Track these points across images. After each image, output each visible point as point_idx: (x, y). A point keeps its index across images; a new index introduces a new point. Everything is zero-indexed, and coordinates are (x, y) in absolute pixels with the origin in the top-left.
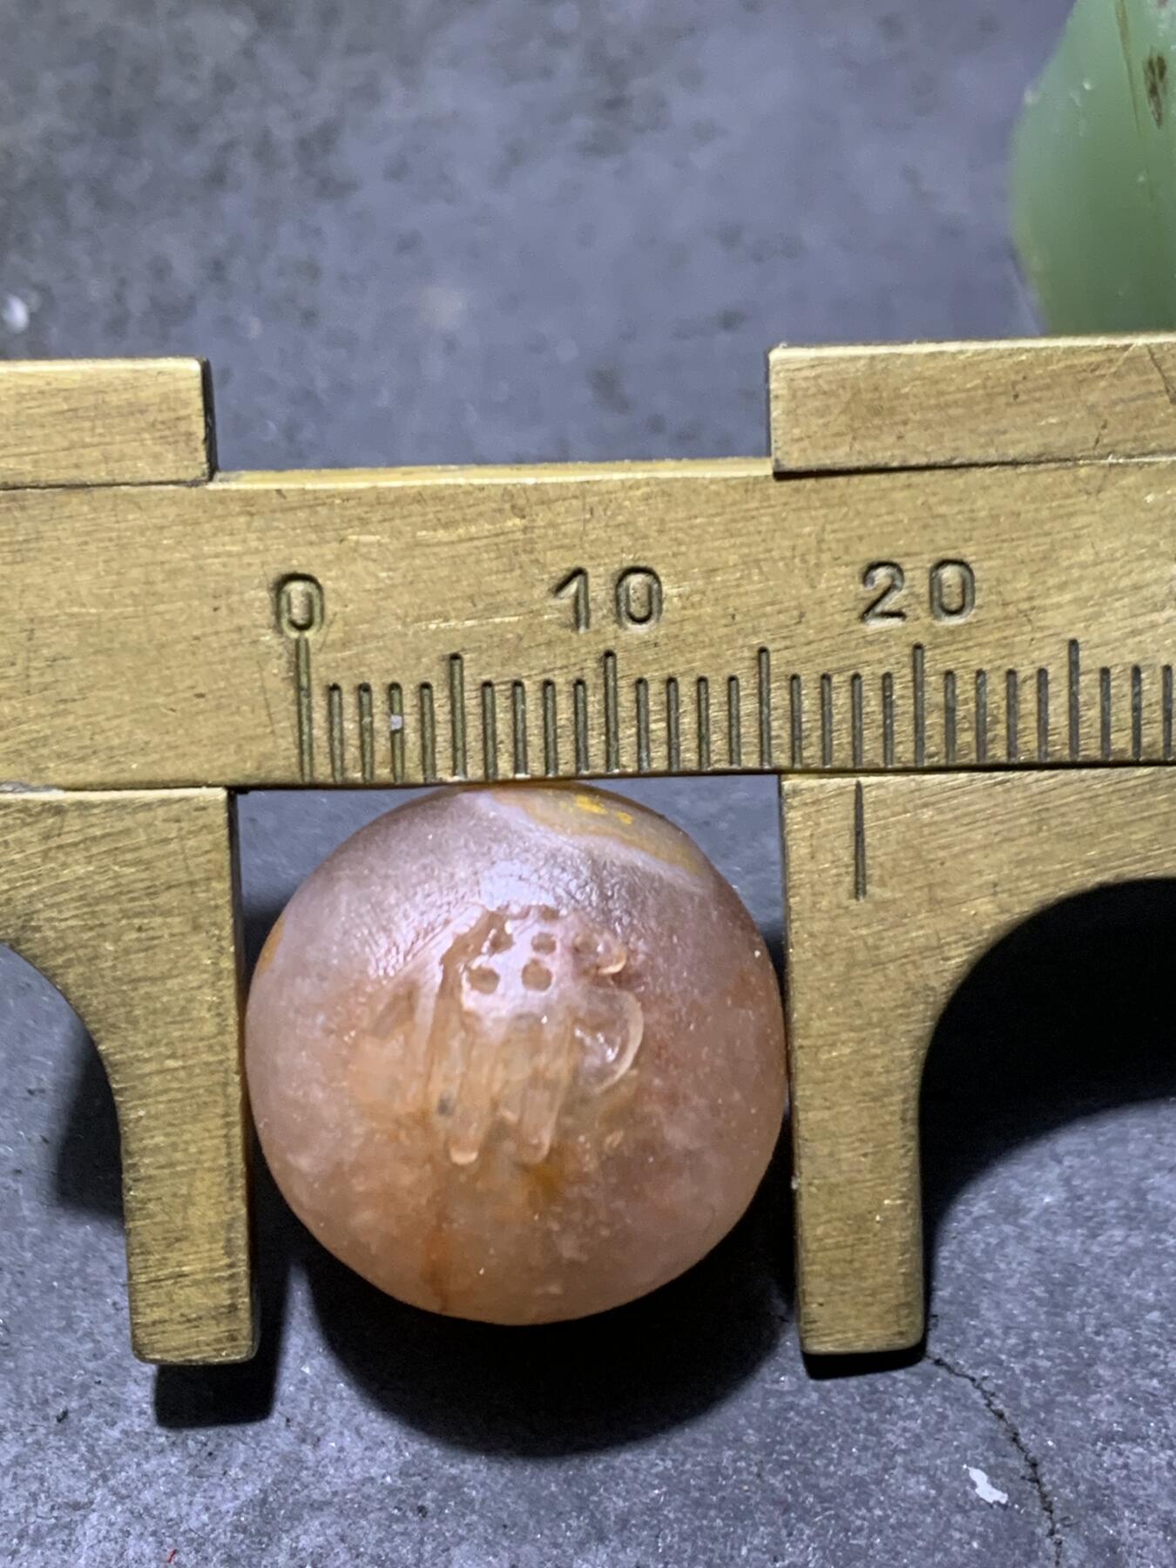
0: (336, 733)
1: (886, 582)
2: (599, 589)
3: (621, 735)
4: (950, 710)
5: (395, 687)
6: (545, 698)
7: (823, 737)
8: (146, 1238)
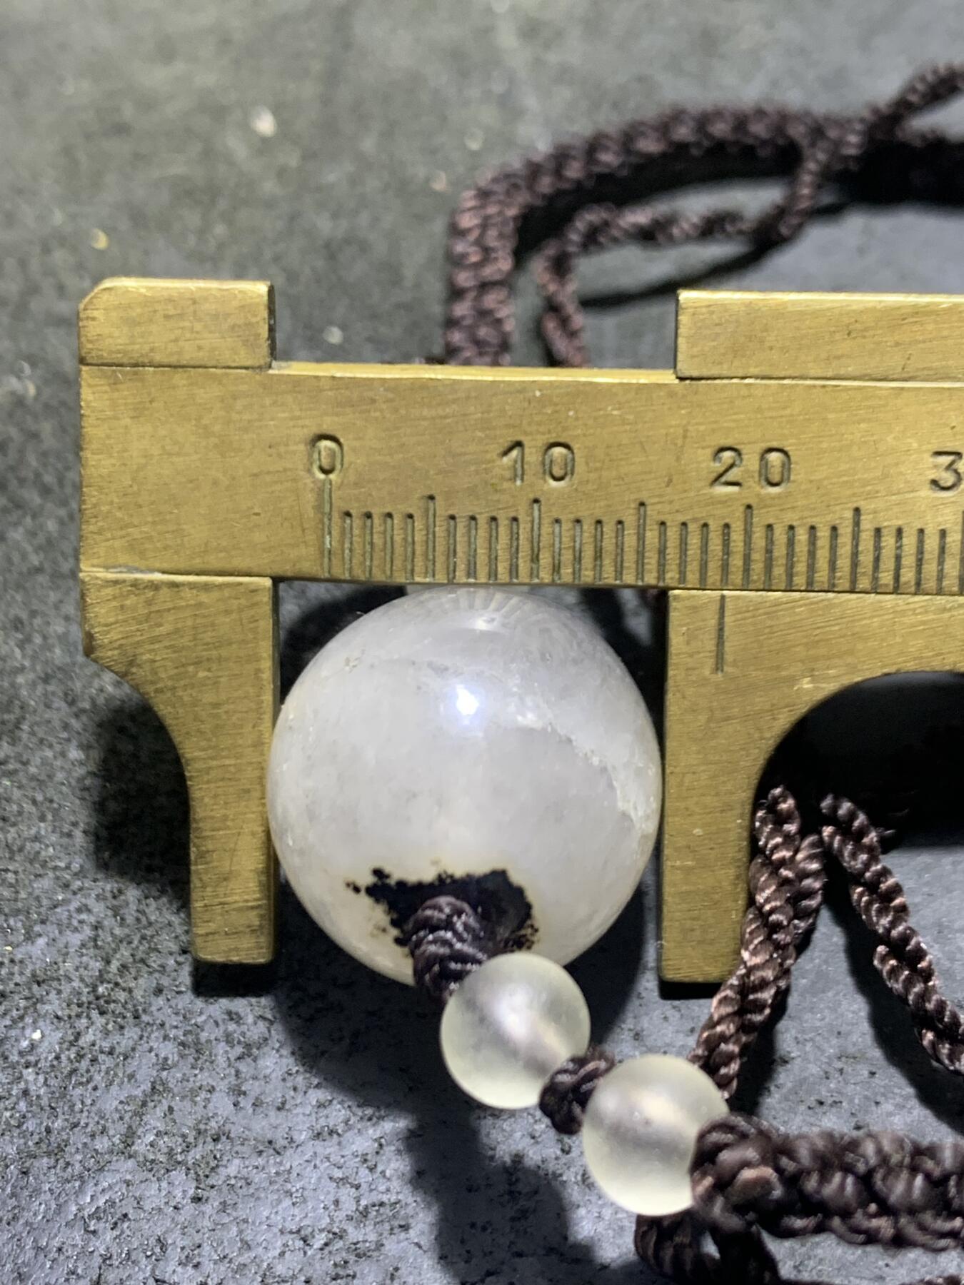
0: (347, 545)
1: (730, 461)
2: (533, 456)
3: (541, 556)
4: (769, 551)
5: (390, 515)
6: (491, 529)
7: (680, 565)
8: (205, 878)
